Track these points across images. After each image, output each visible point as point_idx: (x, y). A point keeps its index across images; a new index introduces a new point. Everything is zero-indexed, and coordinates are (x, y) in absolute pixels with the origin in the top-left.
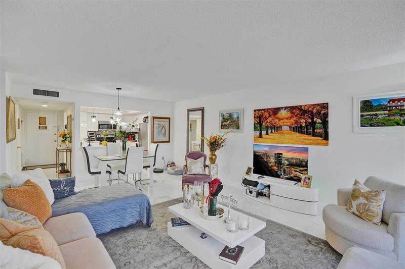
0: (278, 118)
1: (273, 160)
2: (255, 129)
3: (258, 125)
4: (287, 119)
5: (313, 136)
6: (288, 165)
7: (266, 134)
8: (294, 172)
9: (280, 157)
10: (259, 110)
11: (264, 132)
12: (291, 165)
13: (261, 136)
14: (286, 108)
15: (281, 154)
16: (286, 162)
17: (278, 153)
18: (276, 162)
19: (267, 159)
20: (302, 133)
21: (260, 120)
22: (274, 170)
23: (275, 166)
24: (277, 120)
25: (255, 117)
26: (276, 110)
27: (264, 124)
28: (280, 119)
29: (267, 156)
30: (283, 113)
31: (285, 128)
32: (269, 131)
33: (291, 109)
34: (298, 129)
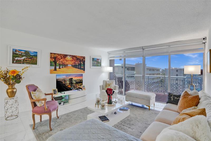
0: (66, 60)
1: (68, 82)
2: (51, 65)
3: (53, 63)
4: (71, 61)
5: (80, 69)
6: (75, 83)
7: (59, 69)
8: (78, 86)
9: (72, 80)
10: (55, 54)
11: (58, 67)
12: (77, 83)
13: (55, 69)
14: (70, 56)
15: (72, 78)
16: (75, 82)
17: (71, 78)
18: (70, 83)
19: (65, 82)
20: (76, 68)
21: (55, 60)
22: (69, 87)
23: (69, 85)
24: (65, 61)
25: (51, 58)
26: (65, 56)
27: (58, 62)
28: (67, 61)
29: (65, 81)
30: (69, 58)
31: (70, 65)
32: (61, 67)
33: (73, 56)
34: (75, 66)
